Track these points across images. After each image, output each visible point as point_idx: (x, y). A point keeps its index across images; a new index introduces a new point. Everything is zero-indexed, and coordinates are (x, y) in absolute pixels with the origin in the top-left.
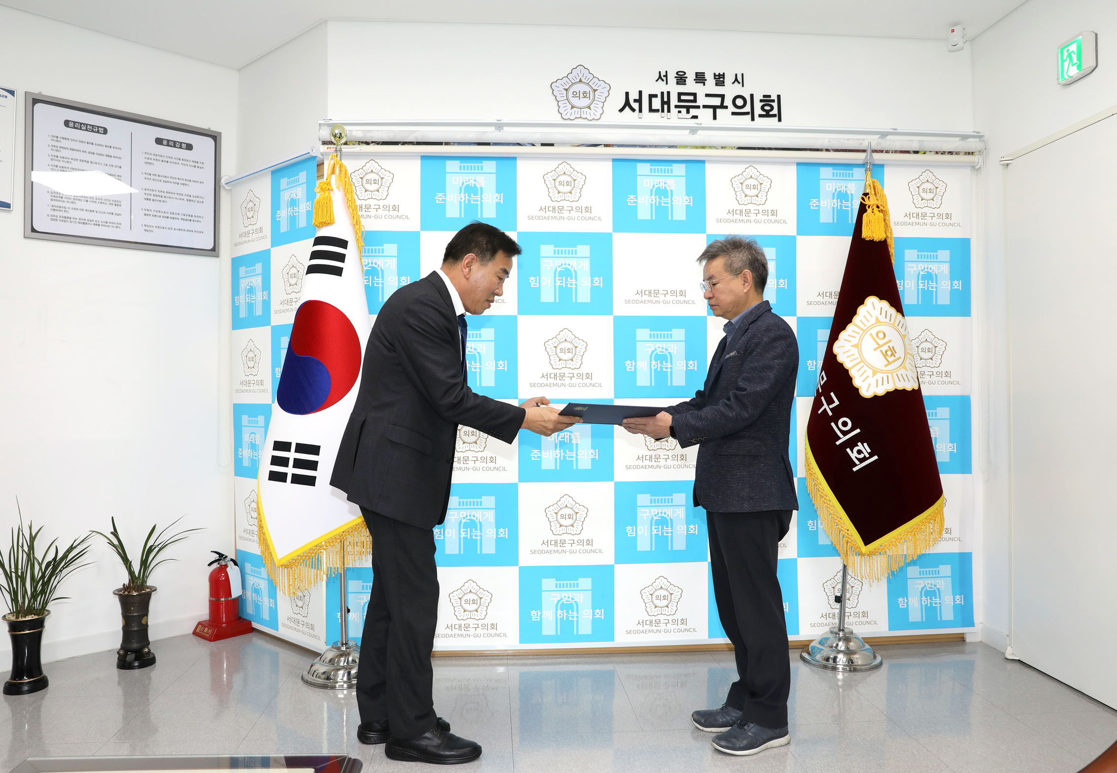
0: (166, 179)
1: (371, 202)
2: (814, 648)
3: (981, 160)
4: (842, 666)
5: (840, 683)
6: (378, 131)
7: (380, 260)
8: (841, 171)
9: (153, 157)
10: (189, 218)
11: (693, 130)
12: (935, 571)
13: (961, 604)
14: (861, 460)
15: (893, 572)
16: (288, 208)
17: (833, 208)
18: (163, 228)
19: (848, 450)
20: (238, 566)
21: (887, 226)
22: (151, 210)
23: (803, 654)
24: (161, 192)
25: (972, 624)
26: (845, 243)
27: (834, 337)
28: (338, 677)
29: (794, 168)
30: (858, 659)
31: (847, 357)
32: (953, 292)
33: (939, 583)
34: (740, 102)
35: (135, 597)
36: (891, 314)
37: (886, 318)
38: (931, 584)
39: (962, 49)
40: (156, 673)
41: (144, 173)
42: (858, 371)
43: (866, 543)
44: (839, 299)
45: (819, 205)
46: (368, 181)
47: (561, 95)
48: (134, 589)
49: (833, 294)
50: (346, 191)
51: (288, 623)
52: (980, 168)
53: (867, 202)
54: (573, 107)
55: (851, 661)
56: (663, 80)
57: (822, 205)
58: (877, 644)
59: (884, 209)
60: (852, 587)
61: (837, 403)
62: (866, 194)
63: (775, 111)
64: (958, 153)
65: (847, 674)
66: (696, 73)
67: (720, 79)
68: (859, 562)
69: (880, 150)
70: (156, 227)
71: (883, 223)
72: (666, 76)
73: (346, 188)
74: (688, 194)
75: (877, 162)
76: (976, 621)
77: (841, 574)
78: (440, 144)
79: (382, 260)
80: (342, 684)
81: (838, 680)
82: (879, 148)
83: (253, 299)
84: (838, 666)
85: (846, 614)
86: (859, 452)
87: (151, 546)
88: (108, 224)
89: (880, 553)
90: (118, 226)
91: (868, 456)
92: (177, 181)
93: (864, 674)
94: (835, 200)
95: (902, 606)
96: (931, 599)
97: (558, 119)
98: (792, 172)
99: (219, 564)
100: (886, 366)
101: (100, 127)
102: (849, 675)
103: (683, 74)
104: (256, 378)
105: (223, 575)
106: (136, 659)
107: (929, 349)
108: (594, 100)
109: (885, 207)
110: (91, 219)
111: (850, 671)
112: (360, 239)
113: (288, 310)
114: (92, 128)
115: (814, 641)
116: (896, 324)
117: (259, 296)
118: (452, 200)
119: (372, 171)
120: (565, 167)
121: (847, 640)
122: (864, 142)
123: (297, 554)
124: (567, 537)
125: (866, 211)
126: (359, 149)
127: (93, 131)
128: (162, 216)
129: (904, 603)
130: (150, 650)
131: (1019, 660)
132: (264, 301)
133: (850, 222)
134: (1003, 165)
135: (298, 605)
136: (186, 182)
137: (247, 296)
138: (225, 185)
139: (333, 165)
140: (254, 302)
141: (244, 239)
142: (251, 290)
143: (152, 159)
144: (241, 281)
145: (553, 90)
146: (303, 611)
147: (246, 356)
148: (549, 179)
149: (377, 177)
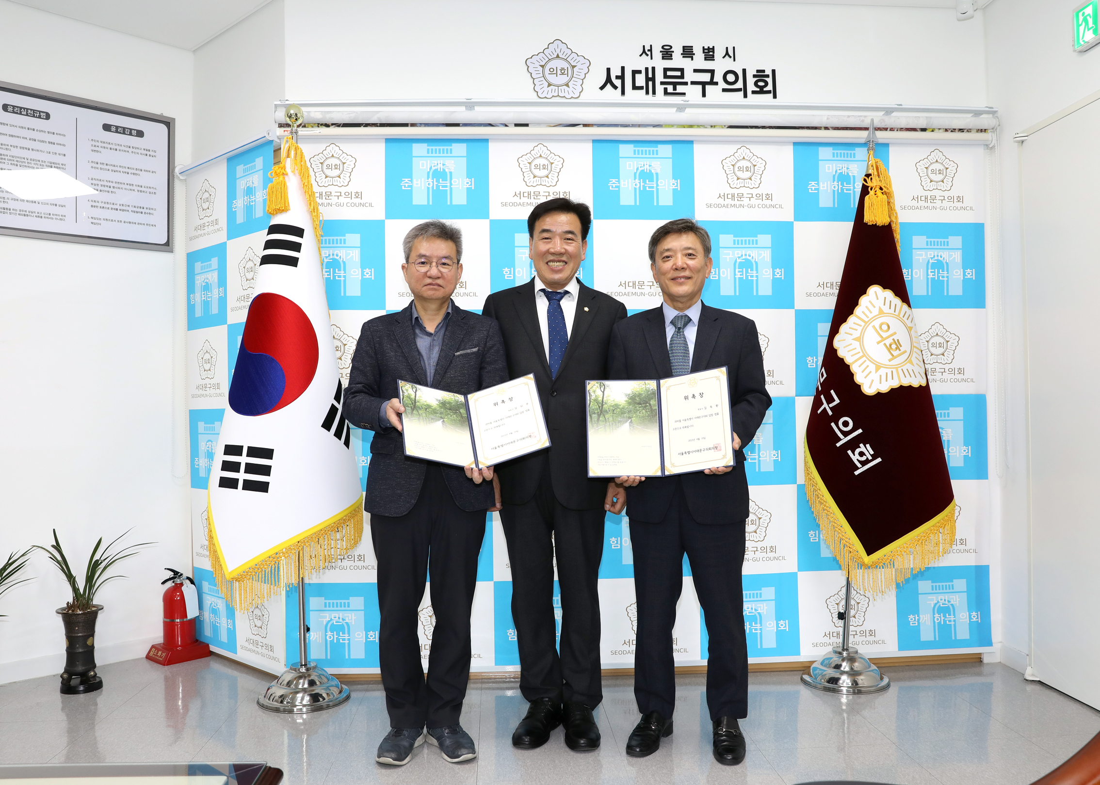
0: (114, 168)
1: (333, 189)
2: (815, 669)
3: (995, 138)
4: (846, 689)
5: (844, 707)
6: (339, 112)
7: (342, 251)
8: (842, 152)
9: (100, 144)
10: (139, 210)
11: (681, 108)
12: (949, 585)
13: (978, 621)
14: (863, 463)
16: (244, 198)
17: (834, 191)
18: (112, 221)
19: (849, 452)
20: (194, 585)
21: (891, 210)
22: (98, 202)
23: (803, 676)
24: (110, 182)
25: (990, 644)
26: (847, 228)
27: (834, 331)
28: (297, 700)
29: (790, 148)
30: (862, 680)
31: (849, 351)
32: (965, 281)
33: (953, 598)
34: (731, 78)
35: (80, 616)
36: (896, 305)
37: (890, 308)
38: (945, 600)
39: (972, 17)
40: (103, 699)
41: (90, 162)
42: (859, 366)
43: (869, 552)
45: (818, 189)
46: (328, 167)
47: (537, 72)
48: (78, 607)
49: (834, 284)
50: (302, 175)
51: (246, 644)
52: (994, 146)
53: (869, 184)
54: (549, 85)
55: (855, 683)
56: (647, 55)
57: (821, 188)
58: (884, 665)
59: (888, 191)
60: (857, 603)
61: (837, 401)
62: (868, 175)
63: (770, 87)
64: (969, 131)
65: (851, 697)
66: (684, 47)
67: (709, 54)
68: (862, 574)
69: (883, 128)
70: (104, 219)
71: (887, 206)
72: (651, 50)
73: (301, 172)
74: (674, 178)
75: (880, 141)
76: (994, 640)
77: (844, 590)
78: (406, 125)
79: (344, 251)
80: (301, 707)
81: (841, 703)
82: (882, 126)
83: (209, 297)
85: (851, 633)
86: (862, 454)
87: (97, 561)
88: (51, 216)
89: (884, 564)
90: (62, 218)
91: (871, 458)
92: (127, 170)
93: (870, 696)
94: (835, 183)
95: (913, 624)
96: (945, 616)
97: (533, 98)
98: (788, 152)
99: (173, 582)
100: (890, 360)
101: (42, 112)
102: (853, 697)
103: (669, 48)
104: (212, 381)
105: (178, 594)
106: (82, 683)
107: (940, 343)
108: (573, 77)
109: (890, 189)
110: (34, 210)
111: (854, 693)
112: (318, 228)
113: (244, 307)
114: (34, 112)
115: (816, 663)
116: (901, 316)
117: (215, 293)
118: (419, 186)
119: (333, 156)
120: (540, 149)
121: (851, 660)
122: (865, 119)
123: (249, 566)
125: (868, 193)
126: (318, 132)
127: (34, 116)
128: (110, 208)
129: (915, 621)
130: (96, 674)
131: (1039, 681)
132: (220, 298)
133: (852, 206)
134: (1018, 142)
135: (257, 625)
136: (137, 172)
137: (203, 293)
138: (179, 175)
139: (288, 148)
140: (210, 299)
141: (199, 232)
142: (207, 287)
143: (100, 147)
144: (197, 277)
145: (528, 67)
146: (263, 632)
147: (202, 358)
148: (524, 162)
149: (338, 162)
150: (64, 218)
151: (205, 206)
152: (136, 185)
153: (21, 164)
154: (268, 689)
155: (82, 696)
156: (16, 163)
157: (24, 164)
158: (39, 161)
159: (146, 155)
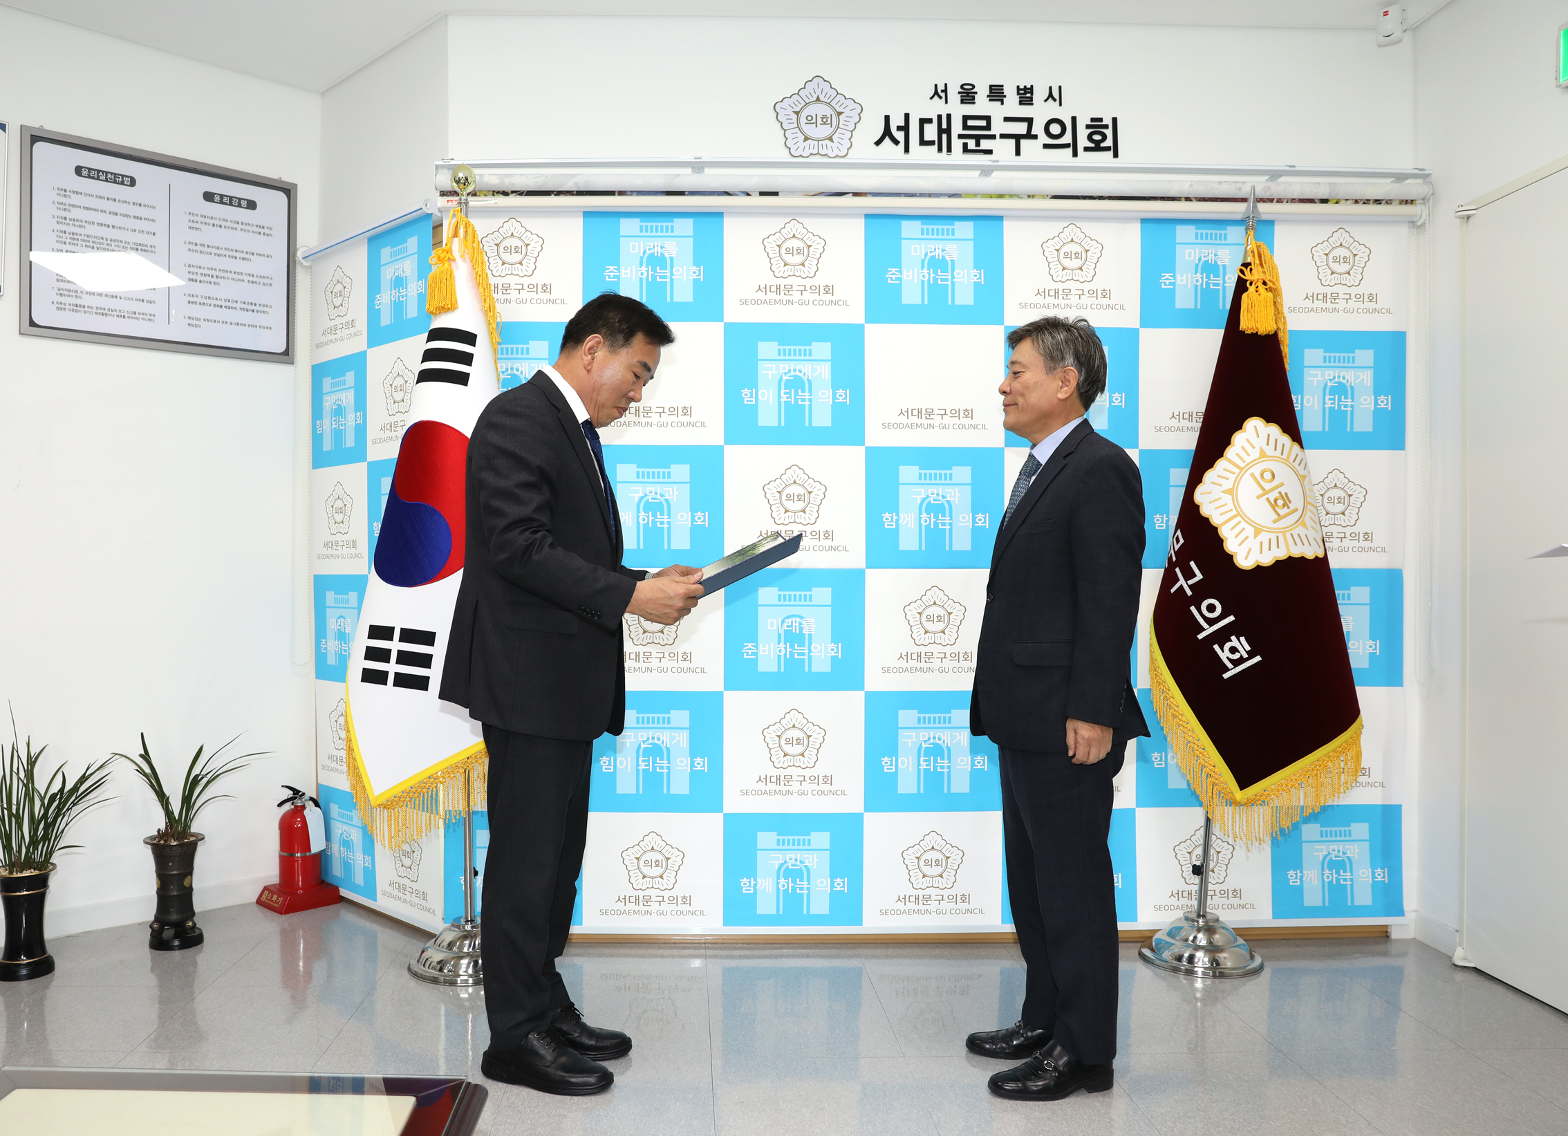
0: (218, 251)
1: (512, 280)
2: (1159, 941)
3: (1425, 213)
4: (1202, 969)
5: (1198, 995)
6: (521, 175)
7: (524, 364)
8: (1209, 232)
9: (200, 219)
10: (251, 307)
11: (986, 171)
12: (1345, 831)
13: (1384, 881)
14: (1236, 663)
15: (1282, 830)
16: (391, 291)
17: (1196, 286)
18: (215, 321)
19: (1216, 647)
20: (320, 808)
21: (1278, 312)
22: (197, 296)
23: (1142, 950)
24: (212, 269)
25: (1401, 913)
26: (1213, 339)
27: (1195, 479)
28: (460, 968)
29: (1137, 226)
30: (1228, 961)
31: (1216, 508)
32: (1378, 413)
33: (1350, 849)
34: (1055, 129)
35: (175, 849)
36: (1283, 445)
37: (1275, 450)
38: (1339, 852)
39: (1400, 41)
40: (206, 957)
41: (187, 242)
42: (1232, 529)
43: (1243, 786)
44: (1203, 422)
45: (1174, 283)
46: (506, 250)
47: (789, 121)
48: (173, 836)
49: (1194, 415)
50: (474, 260)
51: (390, 889)
52: (1423, 224)
53: (1248, 276)
54: (806, 139)
55: (1215, 962)
56: (941, 97)
57: (1178, 282)
58: (1255, 938)
59: (1274, 287)
60: (1218, 853)
61: (1199, 576)
62: (1246, 265)
63: (1109, 142)
64: (1389, 202)
65: (1209, 982)
66: (991, 86)
67: (1026, 96)
68: (1230, 814)
69: (1268, 199)
70: (204, 320)
71: (1273, 307)
72: (945, 91)
73: (473, 257)
74: (977, 267)
75: (1264, 217)
76: (1406, 908)
77: (1202, 832)
78: (611, 193)
79: (527, 364)
80: (466, 978)
81: (1196, 990)
82: (1267, 195)
83: (342, 424)
84: (1196, 969)
85: (1209, 893)
86: (1233, 650)
87: (197, 776)
88: (137, 315)
89: (1264, 803)
90: (151, 318)
91: (1247, 656)
92: (234, 254)
93: (1235, 982)
94: (1198, 275)
95: (1293, 882)
96: (1338, 873)
97: (784, 156)
98: (1133, 233)
99: (293, 804)
100: (1275, 522)
101: (126, 176)
102: (1213, 982)
103: (970, 87)
104: (345, 538)
105: (299, 819)
106: (176, 936)
107: (1339, 498)
108: (838, 127)
109: (1276, 283)
110: (113, 308)
111: (1214, 976)
112: (494, 332)
113: (391, 438)
114: (115, 177)
115: (1160, 932)
116: (1291, 460)
117: (351, 419)
118: (629, 276)
119: (512, 235)
120: (794, 227)
121: (1210, 930)
122: (1245, 186)
123: (402, 789)
124: (794, 772)
125: (1246, 289)
126: (493, 202)
127: (115, 182)
128: (212, 305)
129: (1296, 878)
130: (196, 925)
131: (1476, 969)
132: (357, 426)
133: (1221, 307)
134: (1461, 218)
135: (405, 864)
136: (247, 256)
137: (333, 419)
138: (302, 261)
139: (456, 224)
140: (343, 427)
141: (329, 337)
142: (339, 411)
143: (199, 222)
144: (326, 398)
145: (778, 114)
146: (412, 874)
147: (332, 506)
148: (771, 244)
149: (519, 244)
150: (153, 318)
151: (337, 302)
152: (246, 274)
153: (98, 245)
154: (423, 952)
155: (177, 953)
156: (92, 244)
157: (102, 246)
158: (121, 242)
159: (260, 233)
